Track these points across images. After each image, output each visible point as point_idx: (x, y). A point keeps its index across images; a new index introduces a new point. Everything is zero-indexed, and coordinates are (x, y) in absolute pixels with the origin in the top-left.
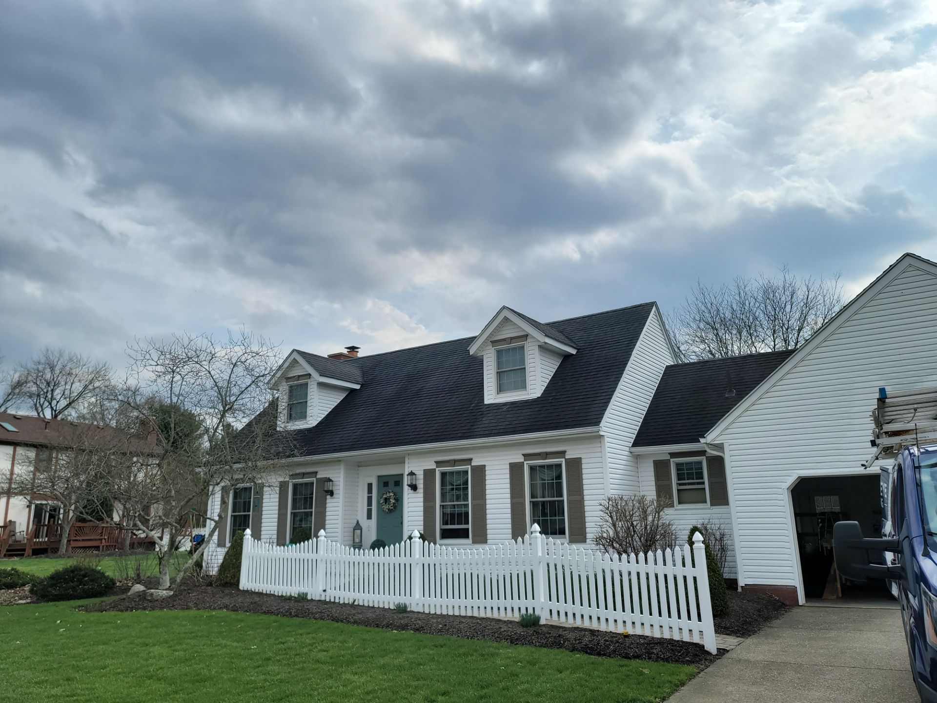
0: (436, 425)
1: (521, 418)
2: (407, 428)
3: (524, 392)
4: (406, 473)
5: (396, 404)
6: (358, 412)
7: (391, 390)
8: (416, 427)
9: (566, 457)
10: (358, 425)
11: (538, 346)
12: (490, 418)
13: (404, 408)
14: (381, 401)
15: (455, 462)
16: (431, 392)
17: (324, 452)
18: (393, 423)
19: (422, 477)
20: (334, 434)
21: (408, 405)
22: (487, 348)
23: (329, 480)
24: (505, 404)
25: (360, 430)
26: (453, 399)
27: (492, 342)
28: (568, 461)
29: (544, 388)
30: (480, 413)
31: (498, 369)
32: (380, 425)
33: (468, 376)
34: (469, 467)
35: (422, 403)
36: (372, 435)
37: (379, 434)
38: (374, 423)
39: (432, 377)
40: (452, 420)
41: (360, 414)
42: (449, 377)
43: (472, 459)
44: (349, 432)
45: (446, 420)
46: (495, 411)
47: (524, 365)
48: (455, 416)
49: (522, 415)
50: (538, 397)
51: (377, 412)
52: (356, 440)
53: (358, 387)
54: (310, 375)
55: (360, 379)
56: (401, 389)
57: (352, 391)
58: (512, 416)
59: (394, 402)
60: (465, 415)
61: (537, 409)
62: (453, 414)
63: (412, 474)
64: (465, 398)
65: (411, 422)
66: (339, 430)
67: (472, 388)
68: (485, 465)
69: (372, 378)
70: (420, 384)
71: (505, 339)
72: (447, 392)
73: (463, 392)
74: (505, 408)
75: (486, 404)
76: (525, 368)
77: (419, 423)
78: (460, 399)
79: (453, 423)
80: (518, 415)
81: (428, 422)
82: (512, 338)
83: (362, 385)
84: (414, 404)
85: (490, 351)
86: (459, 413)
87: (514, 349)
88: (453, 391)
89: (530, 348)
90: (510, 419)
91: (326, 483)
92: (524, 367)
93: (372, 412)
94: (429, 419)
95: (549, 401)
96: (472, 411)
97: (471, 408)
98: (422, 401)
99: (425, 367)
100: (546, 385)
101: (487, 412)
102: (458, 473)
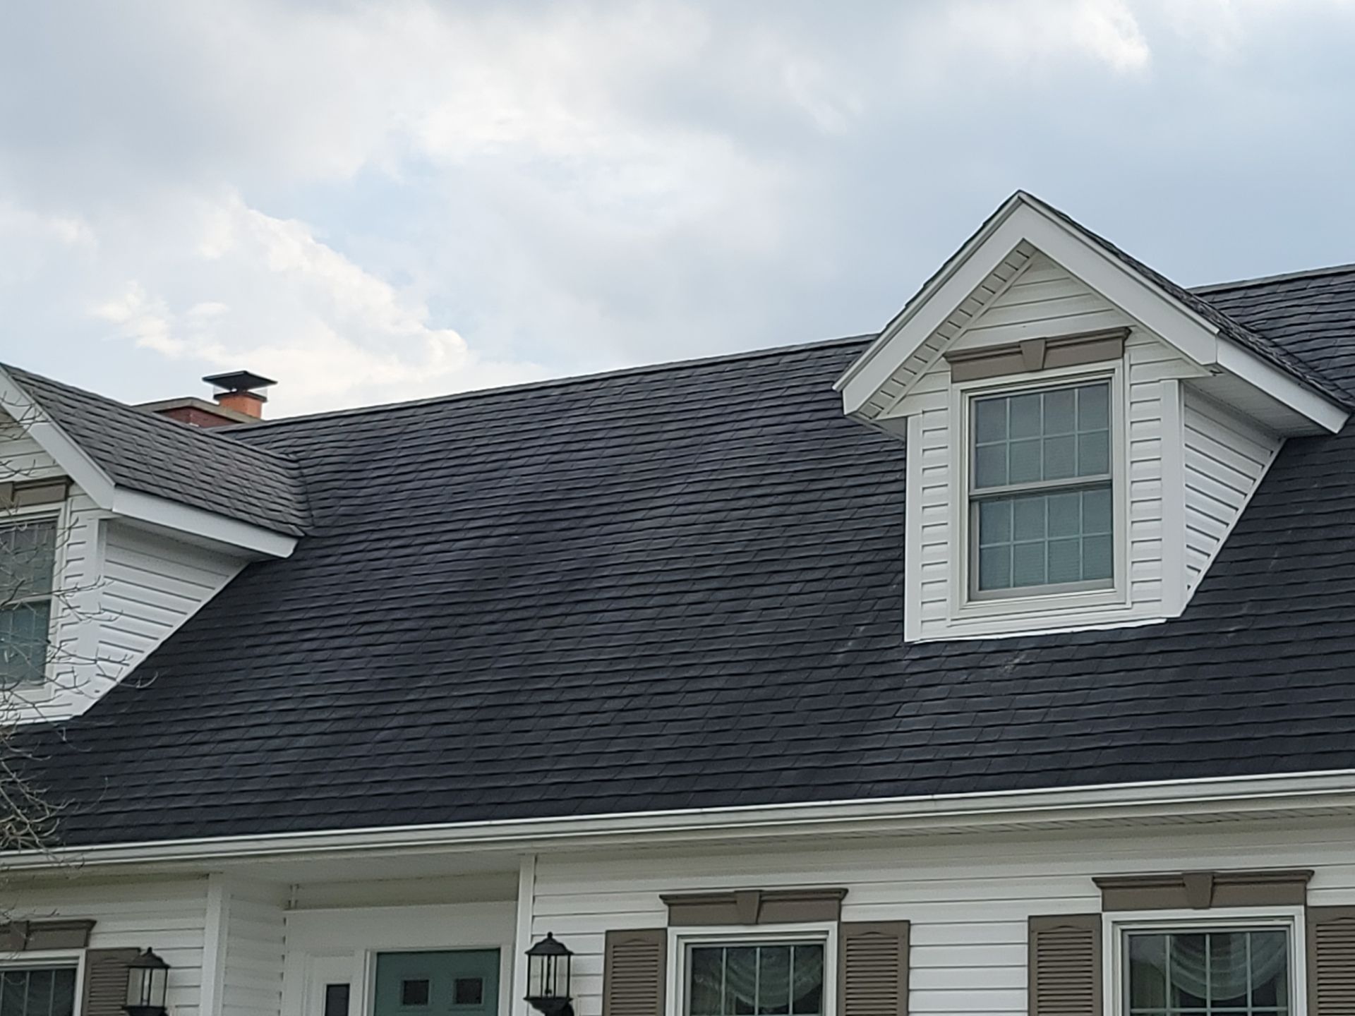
0: (673, 728)
1: (1093, 711)
2: (527, 738)
3: (1103, 595)
4: (524, 944)
5: (469, 630)
6: (290, 658)
7: (447, 567)
8: (573, 735)
9: (1312, 902)
10: (291, 717)
11: (1180, 381)
12: (940, 706)
13: (510, 650)
14: (398, 615)
15: (761, 902)
16: (636, 580)
17: (130, 832)
18: (460, 716)
19: (598, 965)
20: (175, 752)
21: (530, 636)
22: (928, 386)
23: (152, 961)
24: (1007, 647)
25: (303, 741)
26: (745, 618)
27: (954, 359)
28: (1321, 920)
29: (1197, 579)
30: (886, 684)
31: (977, 487)
32: (396, 722)
33: (816, 518)
34: (832, 926)
35: (597, 629)
36: (364, 763)
37: (397, 760)
38: (367, 711)
39: (639, 515)
40: (748, 708)
41: (298, 669)
42: (721, 516)
43: (846, 891)
44: (249, 745)
45: (720, 711)
46: (963, 676)
47: (1108, 470)
48: (761, 693)
49: (1094, 696)
50: (1170, 621)
51: (382, 662)
52: (284, 783)
53: (282, 548)
54: (69, 481)
55: (293, 515)
56: (492, 563)
57: (257, 564)
58: (1045, 699)
59: (461, 620)
60: (811, 689)
61: (1169, 674)
62: (750, 681)
63: (550, 948)
64: (809, 611)
65: (547, 710)
66: (198, 738)
67: (840, 572)
68: (908, 923)
69: (349, 510)
70: (581, 543)
71: (1018, 345)
72: (714, 584)
73: (794, 588)
74: (1008, 665)
75: (911, 646)
76: (1109, 484)
77: (589, 720)
78: (780, 614)
79: (756, 722)
80: (1078, 697)
81: (630, 717)
82: (1050, 344)
83: (302, 542)
84: (558, 633)
85: (940, 401)
86: (784, 678)
87: (1057, 391)
88: (747, 581)
89: (1138, 392)
90: (1035, 716)
91: (137, 974)
92: (1105, 477)
93: (356, 664)
94: (636, 703)
95: (1224, 641)
96: (845, 673)
97: (839, 659)
98: (597, 618)
99: (603, 472)
100: (1205, 564)
101: (920, 680)
102: (777, 952)
